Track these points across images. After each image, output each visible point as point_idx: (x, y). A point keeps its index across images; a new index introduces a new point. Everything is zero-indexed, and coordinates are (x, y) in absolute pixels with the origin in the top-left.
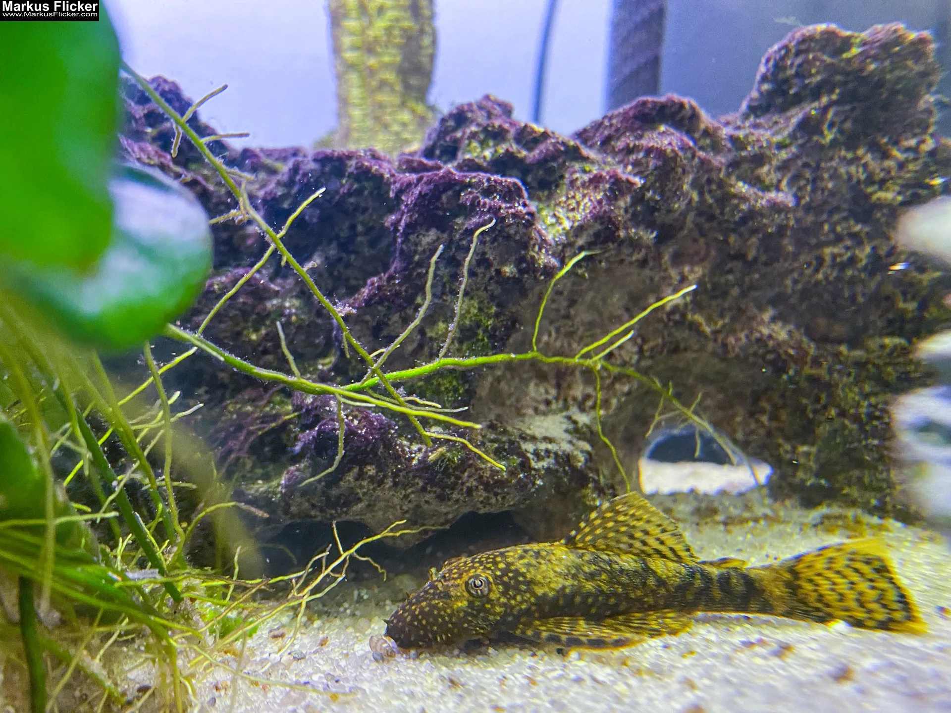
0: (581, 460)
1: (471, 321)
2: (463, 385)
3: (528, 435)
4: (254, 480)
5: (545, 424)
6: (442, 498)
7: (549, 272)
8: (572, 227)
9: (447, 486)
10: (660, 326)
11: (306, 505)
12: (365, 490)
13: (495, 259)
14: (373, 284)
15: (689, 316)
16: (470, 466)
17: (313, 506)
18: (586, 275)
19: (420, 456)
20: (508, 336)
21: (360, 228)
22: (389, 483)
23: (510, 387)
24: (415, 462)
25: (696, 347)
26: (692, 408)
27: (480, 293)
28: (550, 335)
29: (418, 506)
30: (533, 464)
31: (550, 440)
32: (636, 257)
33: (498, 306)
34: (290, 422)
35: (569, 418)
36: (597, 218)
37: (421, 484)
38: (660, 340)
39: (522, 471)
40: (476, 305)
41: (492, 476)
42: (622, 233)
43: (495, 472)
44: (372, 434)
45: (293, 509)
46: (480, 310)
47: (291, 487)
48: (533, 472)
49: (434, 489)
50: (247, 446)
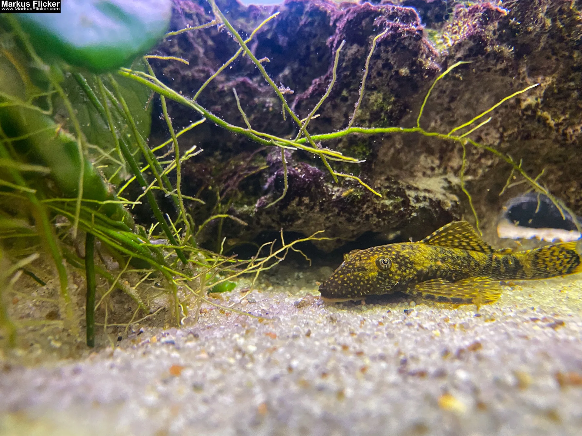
0: (449, 206)
1: (377, 107)
2: (369, 150)
3: (412, 186)
4: (242, 205)
5: (429, 183)
6: (349, 220)
7: (432, 73)
8: (453, 44)
9: (352, 213)
10: (517, 119)
11: (269, 220)
12: (303, 212)
13: (395, 63)
14: (316, 83)
15: (539, 113)
16: (368, 201)
17: (273, 221)
18: (461, 78)
19: (338, 194)
20: (401, 117)
21: (312, 49)
22: (317, 209)
23: (407, 157)
24: (334, 197)
25: (543, 136)
26: (536, 179)
27: (385, 88)
28: (436, 122)
29: (335, 225)
30: (412, 203)
31: (429, 191)
32: (500, 66)
33: (396, 96)
34: (264, 171)
35: (446, 180)
36: (471, 37)
37: (337, 211)
38: (516, 130)
39: (403, 206)
40: (381, 96)
41: (382, 208)
42: (489, 49)
43: (384, 206)
44: (308, 178)
45: (262, 222)
46: (384, 99)
47: (261, 209)
48: (410, 208)
49: (345, 214)
50: (237, 184)
